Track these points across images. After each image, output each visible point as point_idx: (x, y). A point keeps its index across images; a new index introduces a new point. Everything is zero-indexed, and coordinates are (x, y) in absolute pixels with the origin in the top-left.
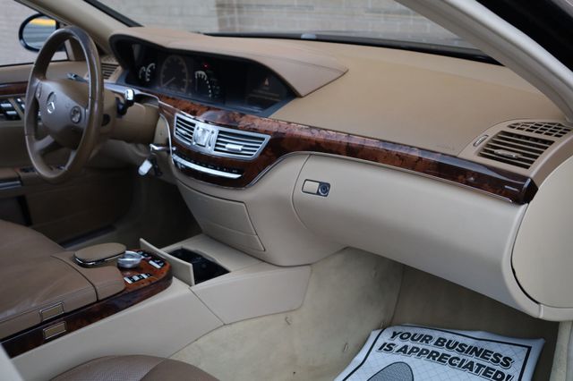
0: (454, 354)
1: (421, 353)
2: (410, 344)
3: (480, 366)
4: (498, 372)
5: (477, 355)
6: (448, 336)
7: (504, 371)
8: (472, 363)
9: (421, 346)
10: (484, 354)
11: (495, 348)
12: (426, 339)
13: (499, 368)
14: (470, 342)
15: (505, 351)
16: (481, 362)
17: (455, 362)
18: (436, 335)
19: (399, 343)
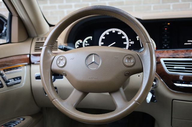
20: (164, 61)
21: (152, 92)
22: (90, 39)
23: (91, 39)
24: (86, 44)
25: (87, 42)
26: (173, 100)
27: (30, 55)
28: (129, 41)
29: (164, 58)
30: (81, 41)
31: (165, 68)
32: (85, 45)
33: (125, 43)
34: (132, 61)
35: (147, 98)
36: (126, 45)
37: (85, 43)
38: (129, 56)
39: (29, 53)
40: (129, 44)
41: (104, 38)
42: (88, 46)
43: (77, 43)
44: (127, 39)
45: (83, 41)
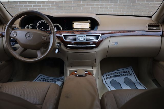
0: (119, 74)
1: (114, 76)
2: (111, 76)
3: (125, 74)
4: (129, 74)
5: (123, 73)
6: (116, 72)
7: (130, 73)
8: (123, 74)
9: (113, 75)
10: (124, 72)
11: (125, 70)
12: (113, 74)
13: (128, 73)
14: (120, 71)
15: (127, 70)
16: (125, 73)
17: (120, 75)
18: (114, 72)
19: (109, 77)
20: (64, 35)
21: (58, 49)
23: (33, 25)
26: (67, 52)
27: (2, 32)
29: (63, 34)
30: (28, 26)
31: (64, 38)
33: (48, 27)
34: (46, 38)
35: (56, 51)
37: (30, 27)
38: (45, 36)
39: (1, 31)
42: (31, 28)
43: (26, 27)
45: (29, 26)
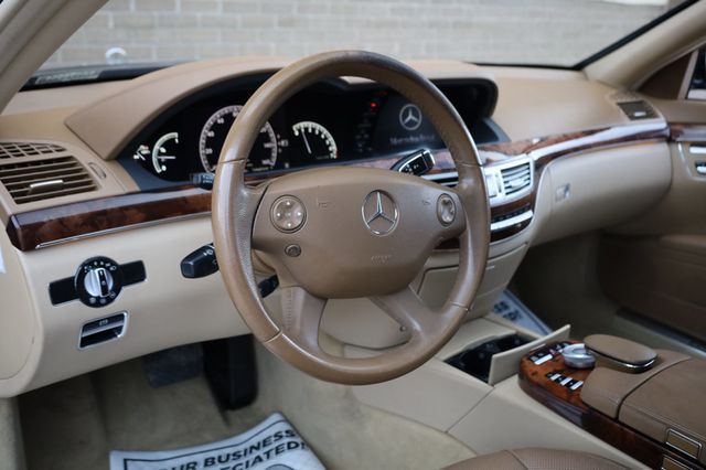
22: (173, 140)
23: (177, 141)
24: (163, 158)
25: (163, 150)
26: (429, 269)
28: (278, 140)
32: (159, 160)
33: (267, 145)
36: (270, 150)
37: (160, 153)
38: (447, 199)
40: (279, 147)
41: (211, 134)
44: (272, 135)
45: (151, 149)
